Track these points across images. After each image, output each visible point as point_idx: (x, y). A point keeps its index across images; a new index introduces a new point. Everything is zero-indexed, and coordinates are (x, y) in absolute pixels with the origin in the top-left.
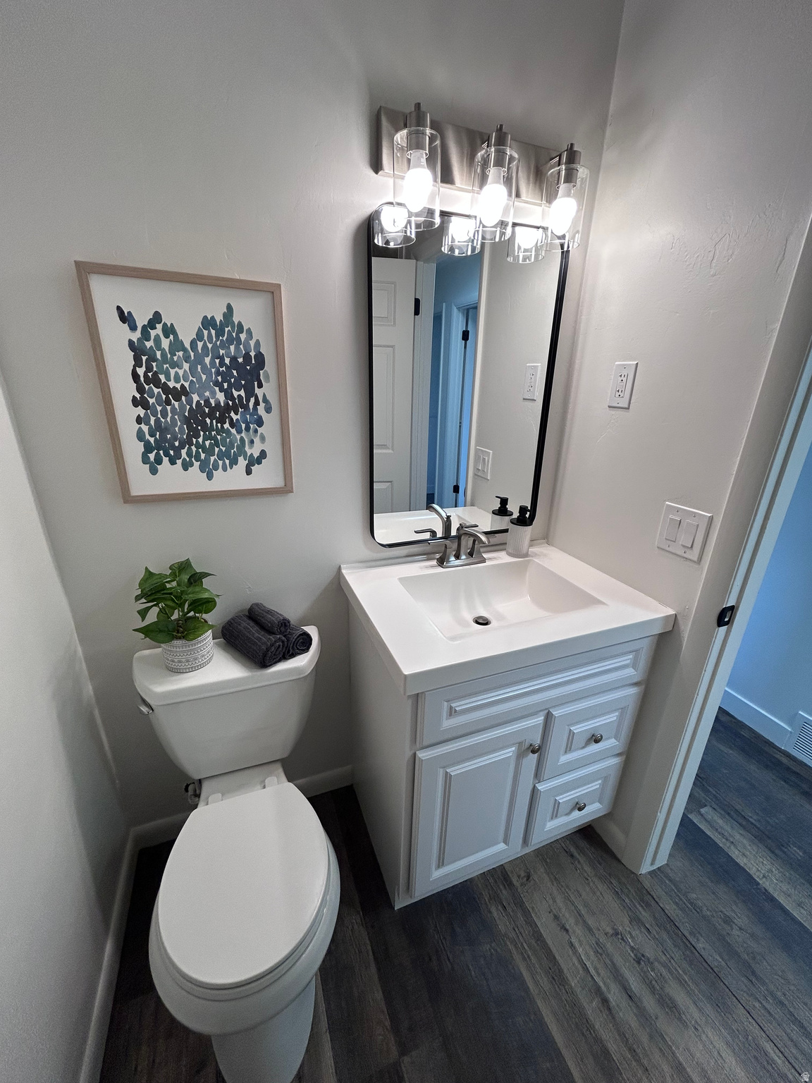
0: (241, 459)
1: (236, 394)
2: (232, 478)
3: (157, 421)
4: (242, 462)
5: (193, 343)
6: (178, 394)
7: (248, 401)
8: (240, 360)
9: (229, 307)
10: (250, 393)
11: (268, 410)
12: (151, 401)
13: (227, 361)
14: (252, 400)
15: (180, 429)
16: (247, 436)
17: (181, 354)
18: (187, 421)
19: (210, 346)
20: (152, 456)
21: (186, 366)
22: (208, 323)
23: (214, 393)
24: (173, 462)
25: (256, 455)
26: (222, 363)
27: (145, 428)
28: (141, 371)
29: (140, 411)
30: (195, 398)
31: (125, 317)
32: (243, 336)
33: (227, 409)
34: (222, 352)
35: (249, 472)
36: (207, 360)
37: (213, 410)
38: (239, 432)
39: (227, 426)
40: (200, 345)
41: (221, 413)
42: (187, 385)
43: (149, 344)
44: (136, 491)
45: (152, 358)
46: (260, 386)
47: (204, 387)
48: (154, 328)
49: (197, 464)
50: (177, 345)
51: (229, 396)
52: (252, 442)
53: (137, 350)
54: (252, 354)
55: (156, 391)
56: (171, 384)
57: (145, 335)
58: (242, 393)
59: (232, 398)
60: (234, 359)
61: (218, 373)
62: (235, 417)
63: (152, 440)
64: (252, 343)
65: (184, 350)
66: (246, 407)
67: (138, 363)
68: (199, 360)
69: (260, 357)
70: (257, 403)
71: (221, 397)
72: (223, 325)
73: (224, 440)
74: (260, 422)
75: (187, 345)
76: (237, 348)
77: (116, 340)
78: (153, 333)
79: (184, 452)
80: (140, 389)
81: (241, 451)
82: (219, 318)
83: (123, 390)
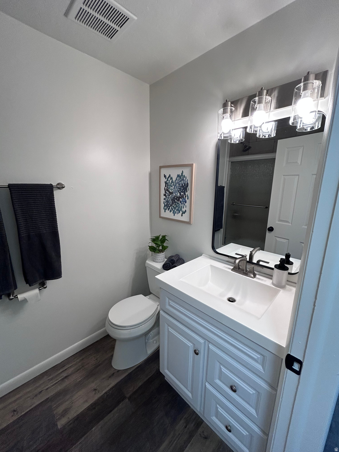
0: (181, 211)
1: (182, 194)
2: (178, 217)
3: (167, 199)
4: (181, 212)
5: (175, 181)
6: (171, 193)
7: (184, 196)
8: (183, 185)
9: (183, 171)
10: (185, 194)
11: (188, 199)
12: (167, 195)
13: (181, 185)
14: (185, 195)
15: (171, 202)
16: (183, 205)
18: (172, 200)
19: (178, 181)
20: (165, 208)
21: (173, 186)
22: (178, 176)
23: (177, 193)
24: (168, 210)
25: (184, 211)
26: (180, 186)
27: (165, 201)
28: (166, 188)
29: (165, 197)
30: (174, 194)
31: (165, 176)
32: (185, 179)
33: (180, 198)
34: (180, 183)
35: (182, 216)
36: (177, 185)
37: (177, 198)
38: (181, 204)
39: (179, 202)
40: (176, 181)
41: (178, 198)
42: (173, 191)
43: (168, 182)
44: (162, 216)
45: (168, 185)
46: (187, 192)
47: (176, 192)
48: (169, 178)
49: (172, 211)
51: (180, 194)
52: (184, 207)
53: (166, 183)
54: (186, 183)
55: (168, 192)
56: (170, 191)
57: (168, 179)
58: (183, 194)
59: (181, 195)
60: (182, 185)
61: (179, 188)
62: (181, 200)
63: (166, 204)
64: (186, 180)
65: (173, 183)
66: (183, 197)
67: (166, 185)
68: (176, 185)
69: (187, 183)
70: (186, 197)
71: (179, 194)
72: (181, 176)
73: (178, 205)
74: (186, 202)
76: (183, 182)
77: (163, 180)
78: (169, 179)
79: (171, 207)
80: (165, 192)
81: (181, 210)
82: (180, 174)
83: (163, 192)
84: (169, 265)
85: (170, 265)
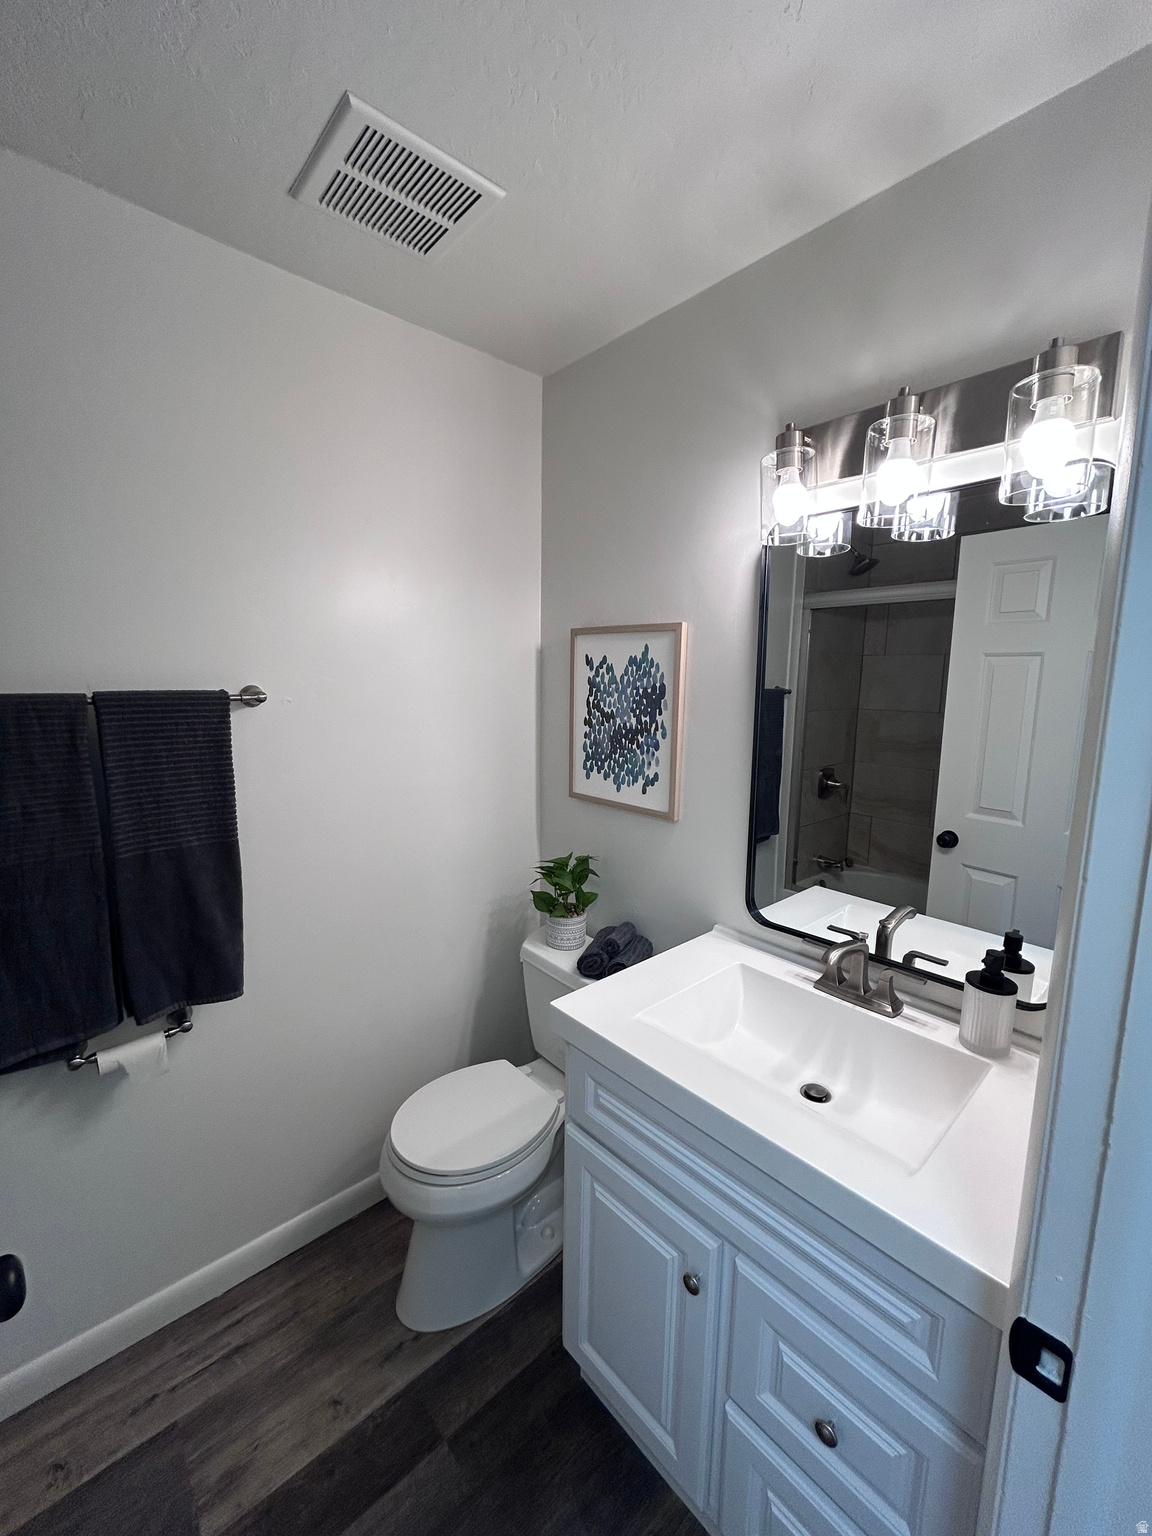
0: (640, 777)
1: (643, 719)
2: (631, 795)
3: (595, 736)
4: (641, 781)
5: (622, 678)
6: (609, 717)
7: (651, 726)
8: (649, 690)
9: (647, 647)
10: (653, 720)
11: (664, 736)
12: (594, 721)
13: (641, 691)
14: (654, 725)
15: (607, 745)
16: (648, 757)
17: (614, 686)
18: (611, 739)
19: (631, 679)
20: (589, 764)
21: (616, 695)
22: (632, 661)
23: (629, 718)
24: (599, 772)
25: (651, 777)
26: (638, 694)
27: (588, 742)
28: (591, 699)
29: (587, 729)
30: (618, 721)
31: (589, 662)
32: (653, 670)
33: (637, 732)
34: (638, 684)
35: (644, 792)
36: (629, 690)
37: (628, 732)
38: (642, 754)
39: (634, 746)
40: (626, 678)
41: (632, 734)
42: (614, 710)
43: (598, 679)
44: (577, 790)
45: (598, 690)
46: (660, 714)
47: (625, 713)
48: (602, 668)
49: (612, 776)
50: (613, 680)
51: (639, 721)
52: (650, 764)
53: (591, 683)
54: (658, 685)
55: (598, 714)
56: (606, 710)
57: (597, 672)
58: (648, 719)
59: (641, 724)
60: (645, 690)
61: (634, 701)
62: (641, 740)
63: (590, 751)
64: (659, 675)
65: (616, 683)
66: (649, 731)
67: (591, 691)
68: (624, 691)
69: (663, 686)
70: (656, 729)
71: (634, 721)
72: (641, 662)
73: (631, 758)
74: (657, 747)
75: (618, 680)
76: (648, 680)
77: (583, 674)
78: (601, 671)
79: (606, 764)
80: (589, 713)
81: (641, 772)
82: (639, 657)
83: (581, 712)
84: (599, 961)
85: (602, 961)
